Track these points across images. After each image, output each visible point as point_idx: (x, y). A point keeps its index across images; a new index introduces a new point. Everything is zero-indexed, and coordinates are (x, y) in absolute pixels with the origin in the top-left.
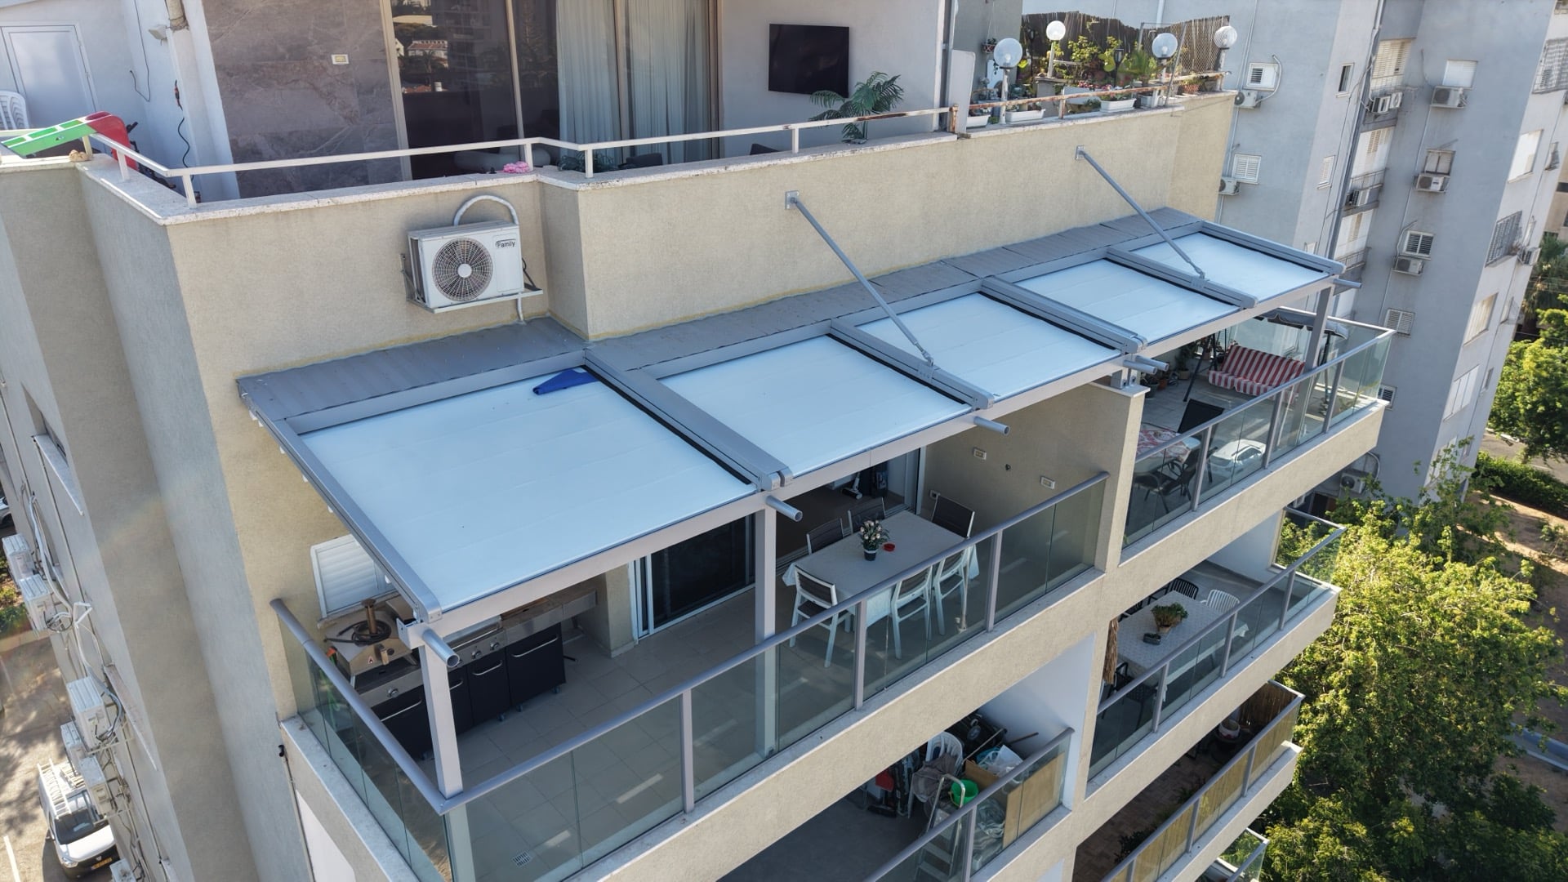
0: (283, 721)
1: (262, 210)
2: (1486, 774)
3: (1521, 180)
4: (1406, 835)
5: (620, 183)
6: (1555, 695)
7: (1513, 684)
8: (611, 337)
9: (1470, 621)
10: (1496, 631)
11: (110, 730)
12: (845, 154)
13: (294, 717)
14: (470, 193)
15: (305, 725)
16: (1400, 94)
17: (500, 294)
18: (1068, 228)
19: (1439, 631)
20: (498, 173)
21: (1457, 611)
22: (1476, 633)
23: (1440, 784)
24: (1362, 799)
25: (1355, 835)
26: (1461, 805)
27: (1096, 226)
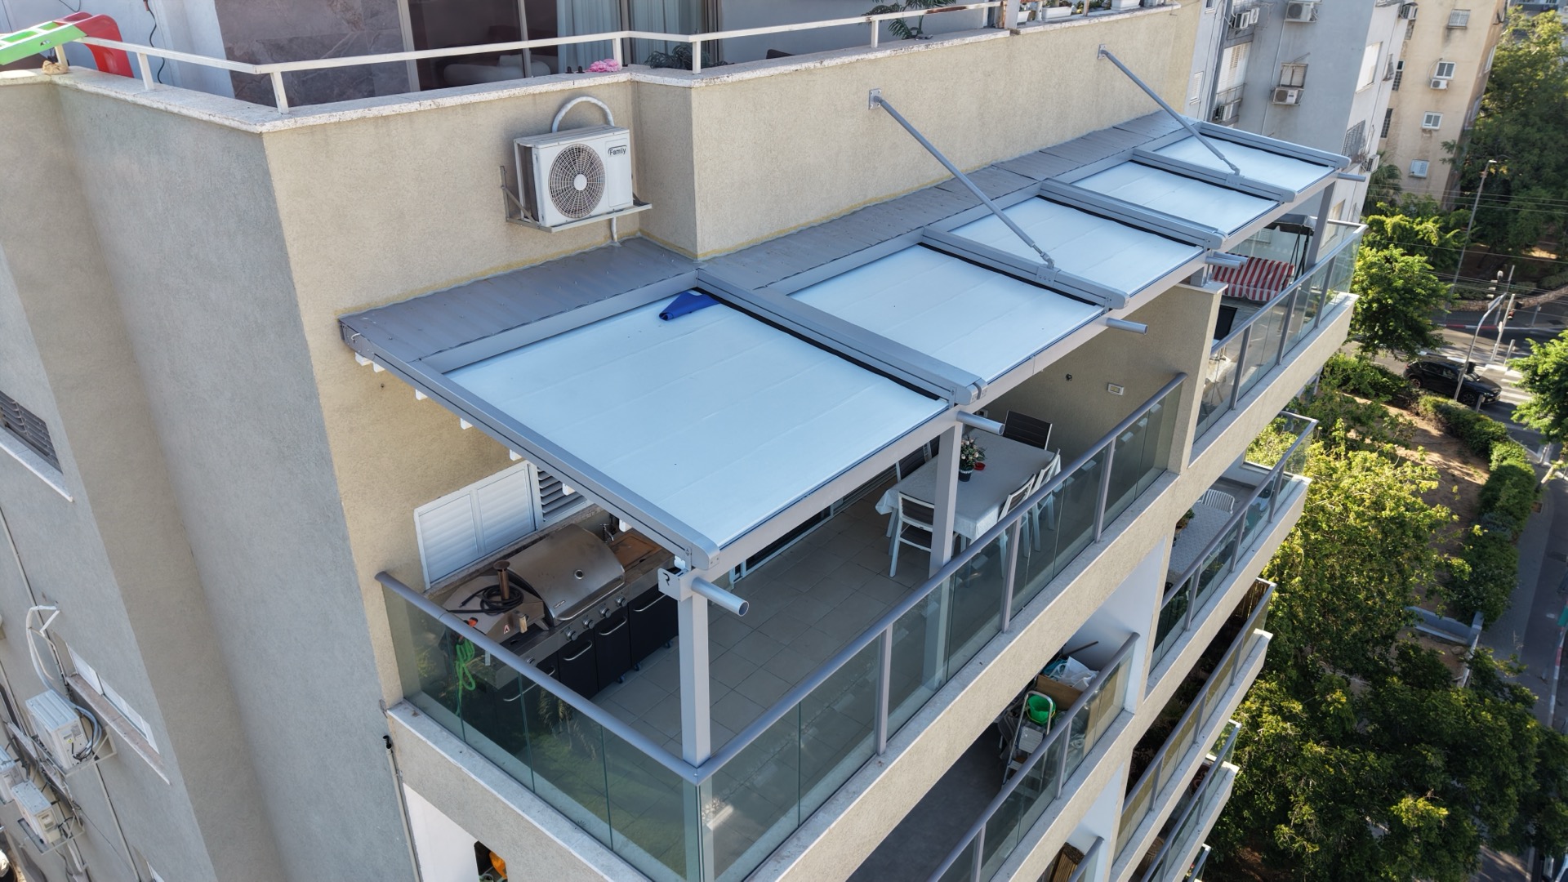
0: (390, 709)
1: (364, 115)
2: (1391, 643)
3: (1366, 91)
4: (1340, 706)
5: (730, 79)
6: (1451, 566)
7: (1417, 558)
8: (717, 255)
9: (1378, 505)
10: (1402, 509)
11: (88, 747)
12: (920, 49)
13: (401, 703)
14: (566, 95)
15: (418, 711)
16: (1258, 9)
17: (611, 210)
18: (1089, 132)
19: (1352, 516)
20: (586, 74)
21: (1366, 496)
22: (1386, 514)
23: (1353, 659)
24: (1294, 678)
25: (1292, 711)
26: (1375, 675)
27: (1110, 129)
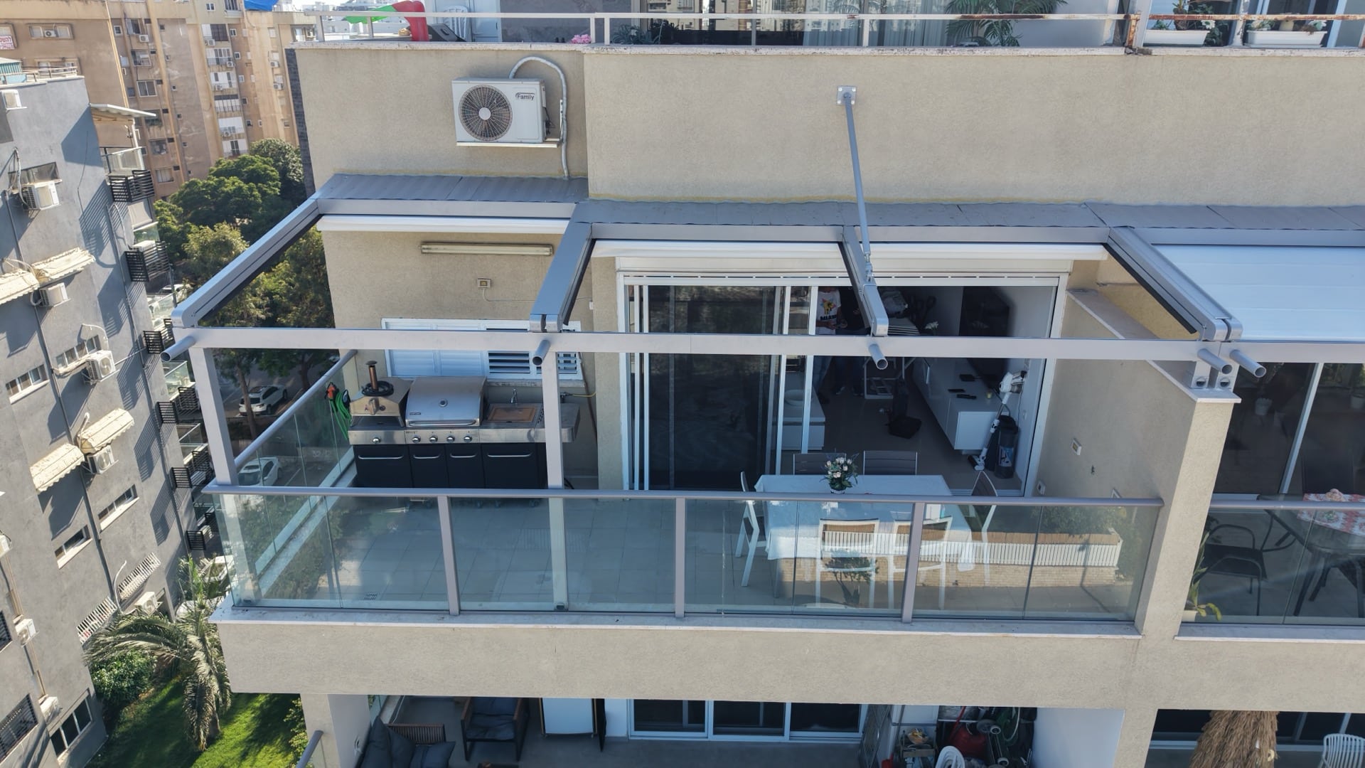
5: (628, 51)
8: (612, 199)
12: (928, 53)
14: (525, 54)
17: (519, 141)
